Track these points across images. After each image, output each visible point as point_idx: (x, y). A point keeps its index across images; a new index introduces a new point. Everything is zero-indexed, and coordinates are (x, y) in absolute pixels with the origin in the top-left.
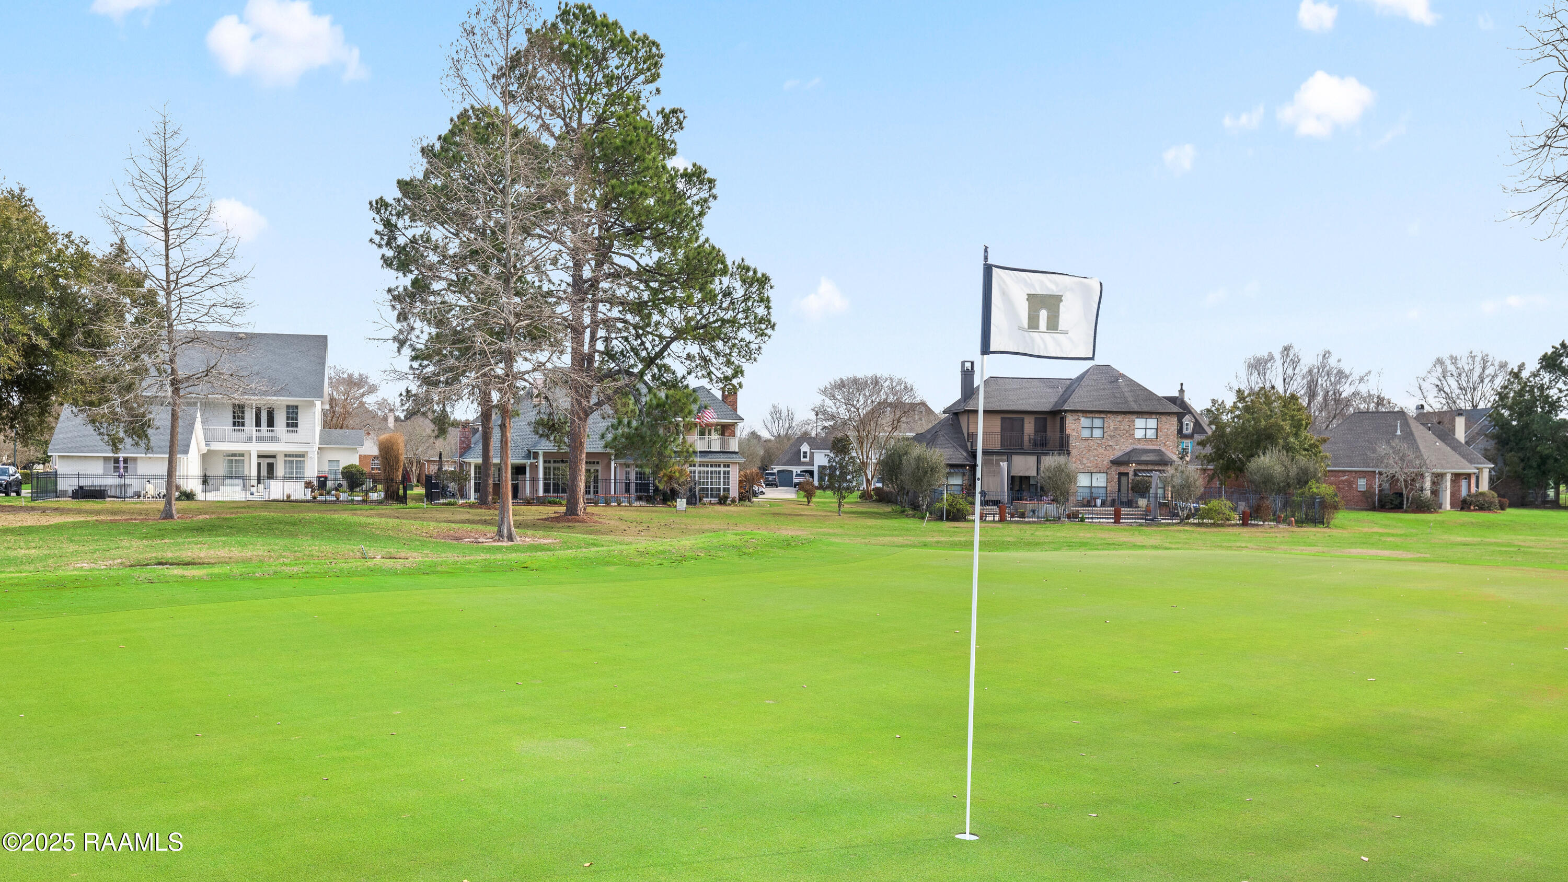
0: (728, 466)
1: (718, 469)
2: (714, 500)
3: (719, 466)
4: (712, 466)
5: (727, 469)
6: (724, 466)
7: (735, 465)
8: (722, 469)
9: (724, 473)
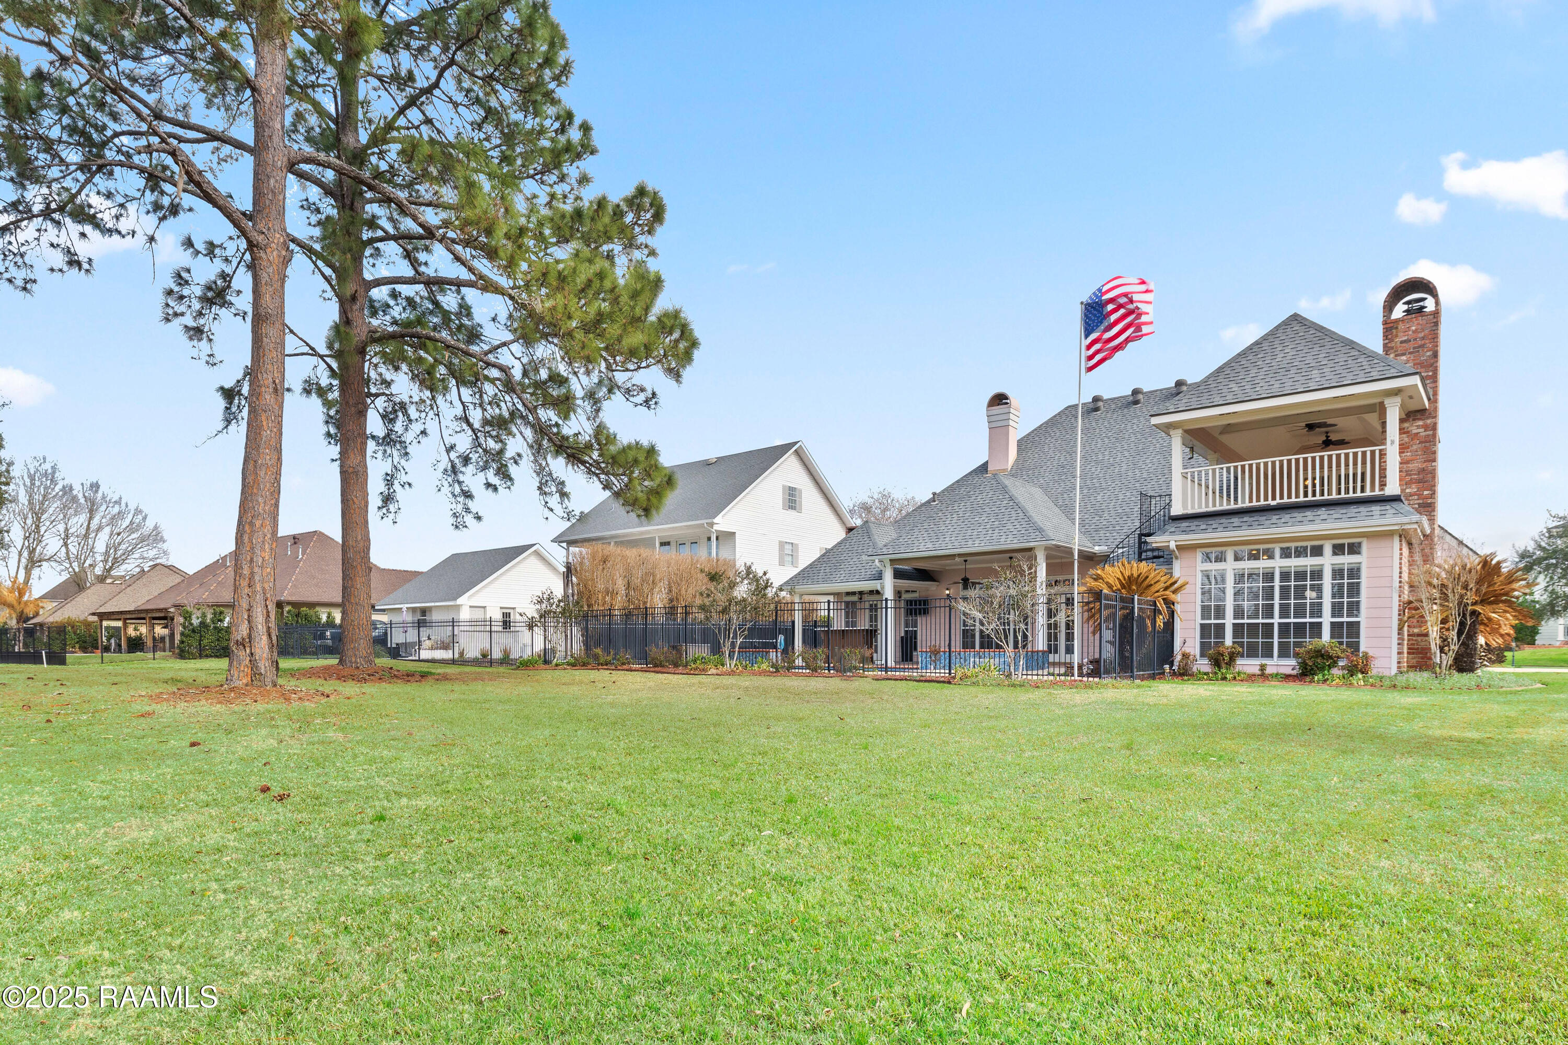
0: (1354, 549)
1: (1308, 562)
2: (1289, 665)
3: (1317, 551)
4: (1286, 554)
5: (1346, 560)
6: (1338, 550)
7: (1383, 543)
8: (1328, 561)
9: (1337, 573)
